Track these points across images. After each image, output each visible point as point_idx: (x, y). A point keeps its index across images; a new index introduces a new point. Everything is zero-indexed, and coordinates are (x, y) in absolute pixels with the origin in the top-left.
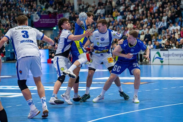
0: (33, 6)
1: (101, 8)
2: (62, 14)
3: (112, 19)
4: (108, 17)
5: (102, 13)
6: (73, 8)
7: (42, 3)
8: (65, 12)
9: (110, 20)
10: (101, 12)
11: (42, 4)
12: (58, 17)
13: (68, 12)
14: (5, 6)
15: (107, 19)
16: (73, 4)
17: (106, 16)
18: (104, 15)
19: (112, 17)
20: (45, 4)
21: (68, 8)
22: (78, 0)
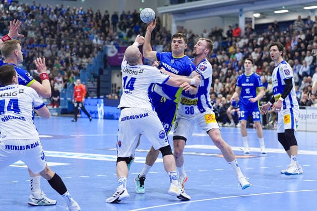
0: (109, 32)
3: (226, 58)
4: (221, 54)
7: (122, 28)
9: (223, 59)
11: (123, 30)
13: (162, 44)
14: (66, 31)
15: (219, 57)
16: (170, 32)
17: (218, 52)
18: (215, 51)
19: (229, 55)
20: (128, 30)
21: (163, 39)
22: (178, 28)
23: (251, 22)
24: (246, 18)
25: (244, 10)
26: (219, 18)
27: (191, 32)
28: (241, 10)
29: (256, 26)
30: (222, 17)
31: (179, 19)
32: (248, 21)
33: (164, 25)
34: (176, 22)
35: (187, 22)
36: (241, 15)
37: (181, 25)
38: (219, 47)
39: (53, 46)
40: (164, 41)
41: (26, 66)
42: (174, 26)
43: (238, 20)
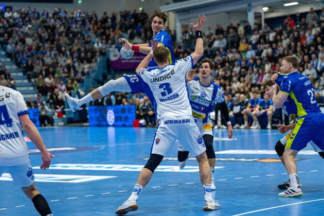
0: (109, 35)
1: (219, 38)
3: (237, 56)
4: (231, 52)
7: (123, 30)
9: (235, 57)
10: (219, 44)
11: (124, 32)
15: (230, 56)
16: (175, 31)
17: (228, 51)
18: (225, 49)
19: (239, 52)
20: (129, 31)
22: (183, 26)
23: (261, 17)
24: (255, 13)
25: (253, 4)
26: (225, 14)
28: (250, 5)
29: (266, 20)
30: (229, 13)
31: (183, 17)
32: (258, 16)
34: (180, 20)
36: (250, 10)
37: (185, 23)
39: (53, 53)
41: (26, 74)
42: (178, 25)
43: (247, 15)
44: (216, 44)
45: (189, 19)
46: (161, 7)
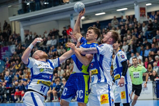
1: (52, 39)
2: (7, 46)
3: (64, 51)
4: (60, 48)
5: (53, 44)
6: (19, 39)
8: (11, 44)
9: (62, 52)
10: (52, 42)
12: (2, 51)
13: (14, 44)
15: (59, 51)
17: (58, 47)
18: (56, 46)
19: (65, 48)
21: (14, 41)
22: (25, 31)
25: (74, 15)
26: (55, 22)
27: (35, 34)
28: (72, 15)
29: (83, 25)
30: (57, 21)
31: (25, 24)
33: (13, 30)
34: (24, 27)
35: (32, 26)
36: (72, 19)
37: (27, 29)
38: (57, 43)
40: (15, 41)
42: (22, 30)
43: (70, 22)
44: (49, 42)
45: (29, 26)
46: (10, 18)
